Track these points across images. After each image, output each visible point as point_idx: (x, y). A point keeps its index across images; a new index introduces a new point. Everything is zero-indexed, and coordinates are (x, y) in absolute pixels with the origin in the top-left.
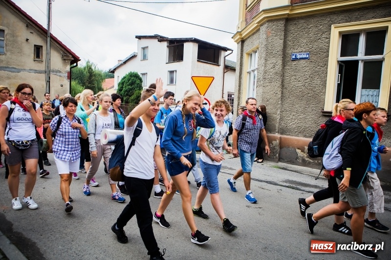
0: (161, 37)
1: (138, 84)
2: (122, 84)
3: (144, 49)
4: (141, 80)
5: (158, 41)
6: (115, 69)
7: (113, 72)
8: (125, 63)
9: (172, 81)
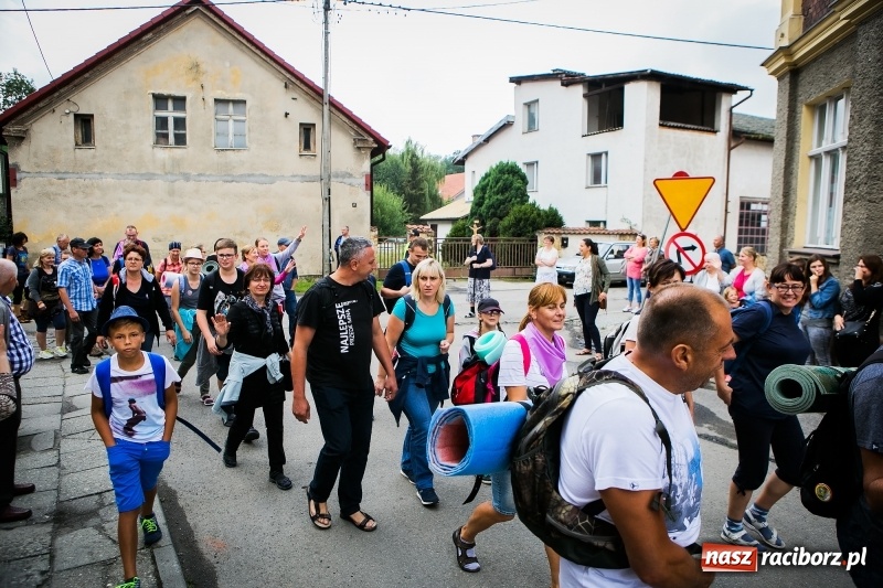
0: (569, 74)
1: (519, 188)
2: (481, 191)
3: (528, 105)
4: (524, 179)
5: (563, 85)
6: (466, 157)
7: (462, 162)
8: (487, 140)
9: (597, 178)
